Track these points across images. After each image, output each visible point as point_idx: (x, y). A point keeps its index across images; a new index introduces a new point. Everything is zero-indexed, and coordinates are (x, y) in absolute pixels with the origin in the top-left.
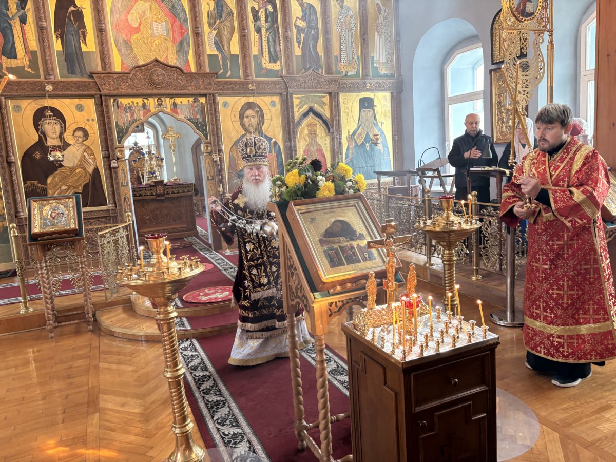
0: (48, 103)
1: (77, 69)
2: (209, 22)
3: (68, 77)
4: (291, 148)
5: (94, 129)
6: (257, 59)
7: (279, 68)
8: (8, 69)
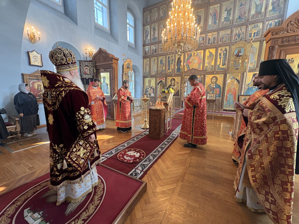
0: (173, 78)
1: (179, 71)
2: (207, 58)
4: (224, 88)
5: (180, 82)
6: (219, 65)
7: (225, 67)
8: (169, 72)
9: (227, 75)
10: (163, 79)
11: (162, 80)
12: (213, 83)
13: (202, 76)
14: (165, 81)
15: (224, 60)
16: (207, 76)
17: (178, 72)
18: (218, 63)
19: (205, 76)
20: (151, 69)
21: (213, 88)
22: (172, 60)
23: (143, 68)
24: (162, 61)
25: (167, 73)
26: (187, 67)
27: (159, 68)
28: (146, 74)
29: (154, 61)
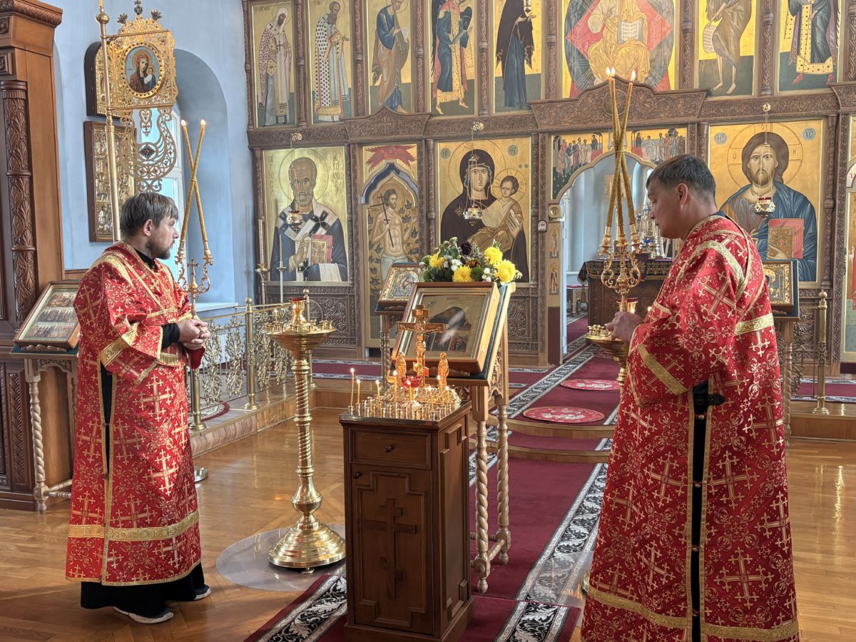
0: (478, 145)
1: (517, 100)
2: (708, 10)
3: (504, 111)
4: (834, 211)
5: (526, 178)
6: (788, 58)
7: (830, 70)
8: (442, 105)
9: (846, 122)
10: (407, 158)
11: (399, 163)
12: (761, 177)
13: (682, 132)
14: (420, 168)
15: (819, 23)
16: (713, 132)
17: (510, 104)
18: (785, 45)
19: (700, 134)
20: (306, 80)
21: (763, 214)
22: (466, 15)
23: (249, 72)
24: (392, 22)
25: (429, 110)
26: (570, 69)
27: (371, 75)
28: (270, 120)
29: (332, 19)
